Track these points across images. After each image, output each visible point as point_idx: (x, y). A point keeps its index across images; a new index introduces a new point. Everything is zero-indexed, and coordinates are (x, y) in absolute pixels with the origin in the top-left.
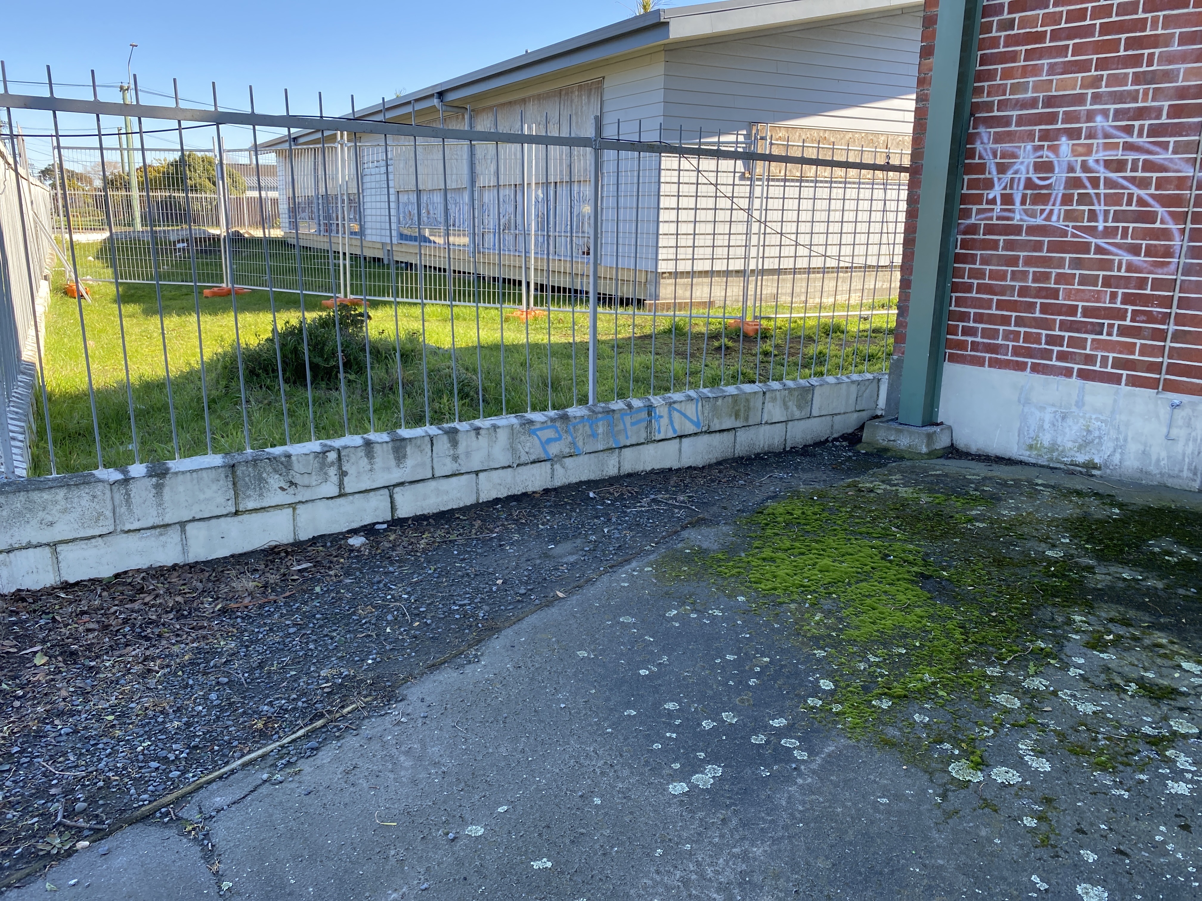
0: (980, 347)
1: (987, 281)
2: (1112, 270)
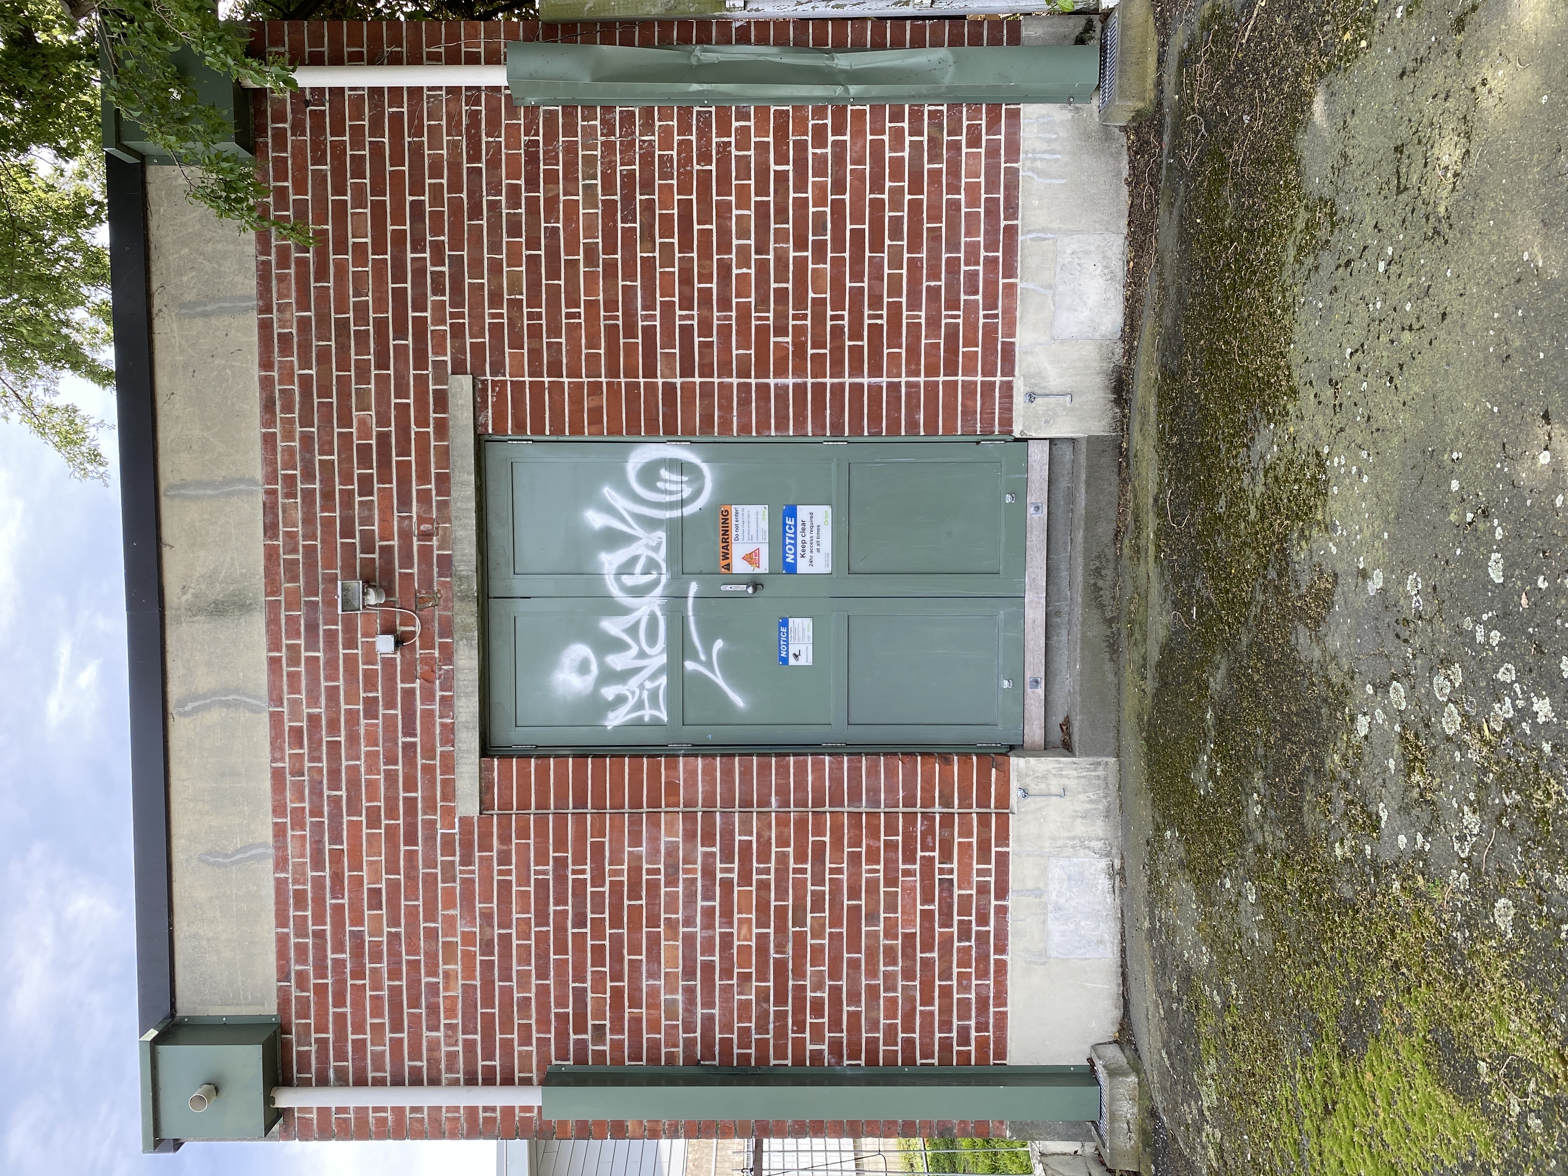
0: (982, 1020)
1: (899, 1021)
2: (878, 879)
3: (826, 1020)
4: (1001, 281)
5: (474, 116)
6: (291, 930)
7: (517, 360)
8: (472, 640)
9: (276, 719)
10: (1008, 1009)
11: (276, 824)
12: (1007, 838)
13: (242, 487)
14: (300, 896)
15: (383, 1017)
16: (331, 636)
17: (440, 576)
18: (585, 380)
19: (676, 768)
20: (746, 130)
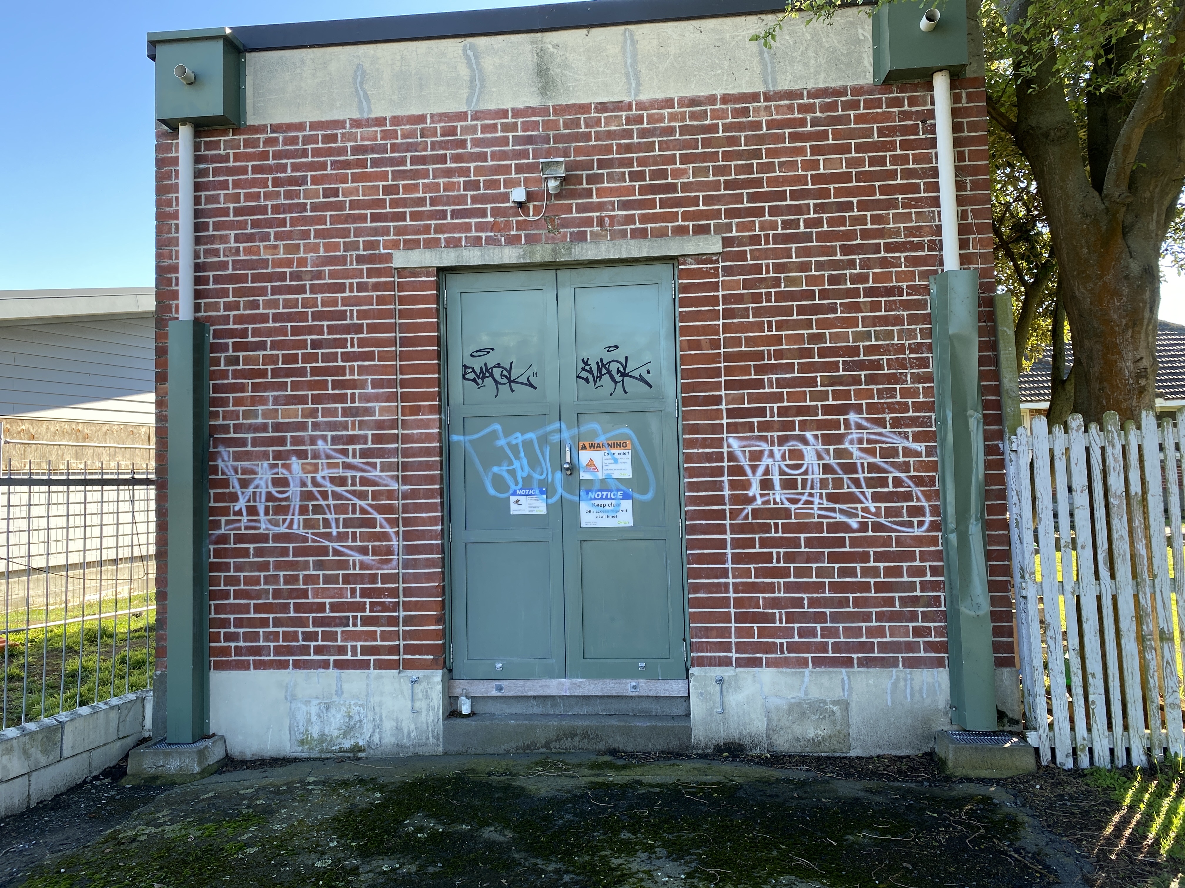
0: (244, 651)
1: (242, 587)
2: (349, 569)
3: (243, 531)
4: (809, 656)
5: (920, 246)
6: (308, 132)
7: (734, 285)
8: (524, 258)
9: (462, 116)
10: (252, 671)
11: (385, 119)
12: (381, 668)
13: (633, 85)
14: (333, 138)
15: (245, 201)
16: (524, 154)
17: (571, 233)
18: (722, 336)
19: (431, 413)
20: (918, 454)
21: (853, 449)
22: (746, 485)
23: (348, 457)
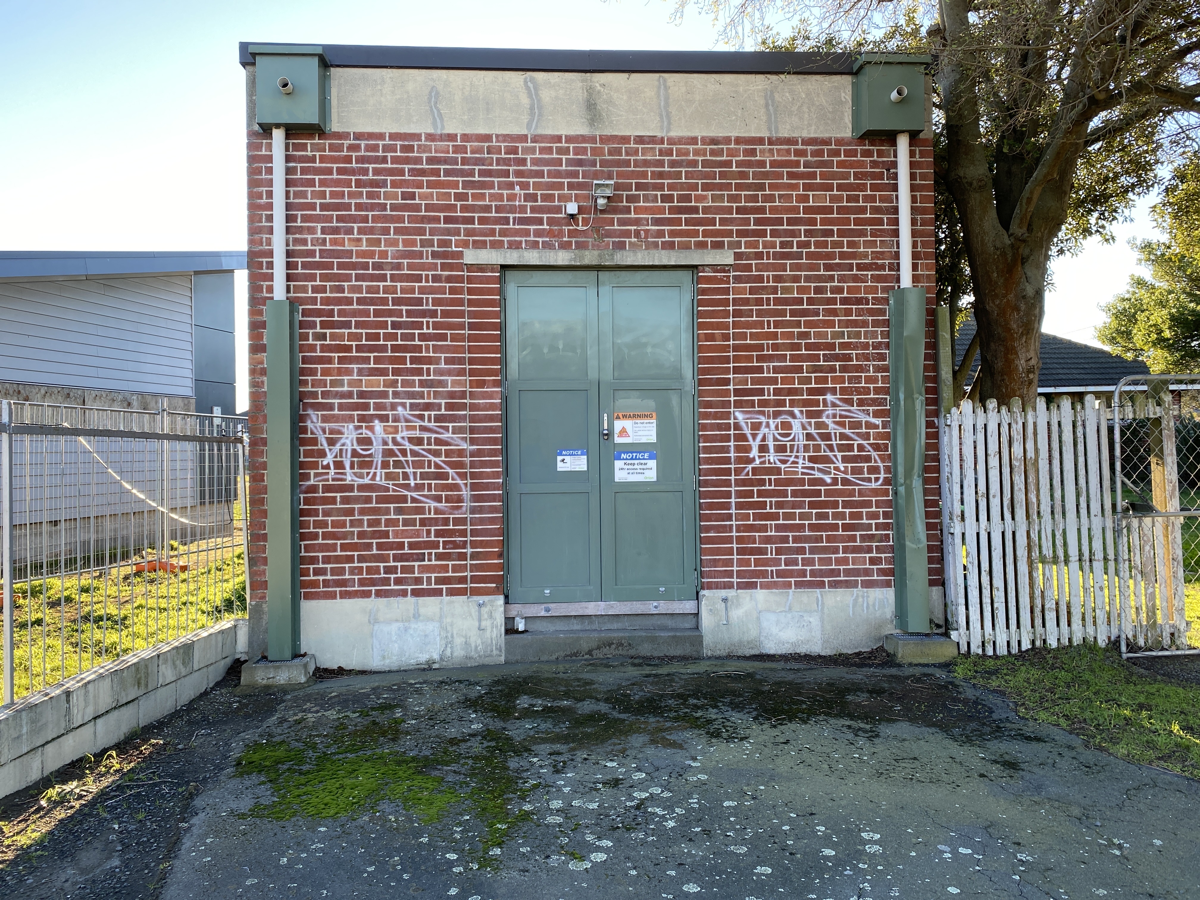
0: (331, 583)
1: (330, 529)
2: (425, 514)
3: (331, 482)
4: (793, 580)
5: (882, 267)
6: (387, 142)
7: (743, 291)
8: (574, 261)
9: (523, 138)
10: (338, 600)
11: (456, 135)
12: (452, 595)
13: (666, 123)
14: (410, 149)
15: (330, 198)
16: (575, 174)
17: (613, 242)
18: (731, 332)
19: (494, 386)
20: (877, 427)
21: (829, 422)
22: (748, 449)
23: (424, 421)
